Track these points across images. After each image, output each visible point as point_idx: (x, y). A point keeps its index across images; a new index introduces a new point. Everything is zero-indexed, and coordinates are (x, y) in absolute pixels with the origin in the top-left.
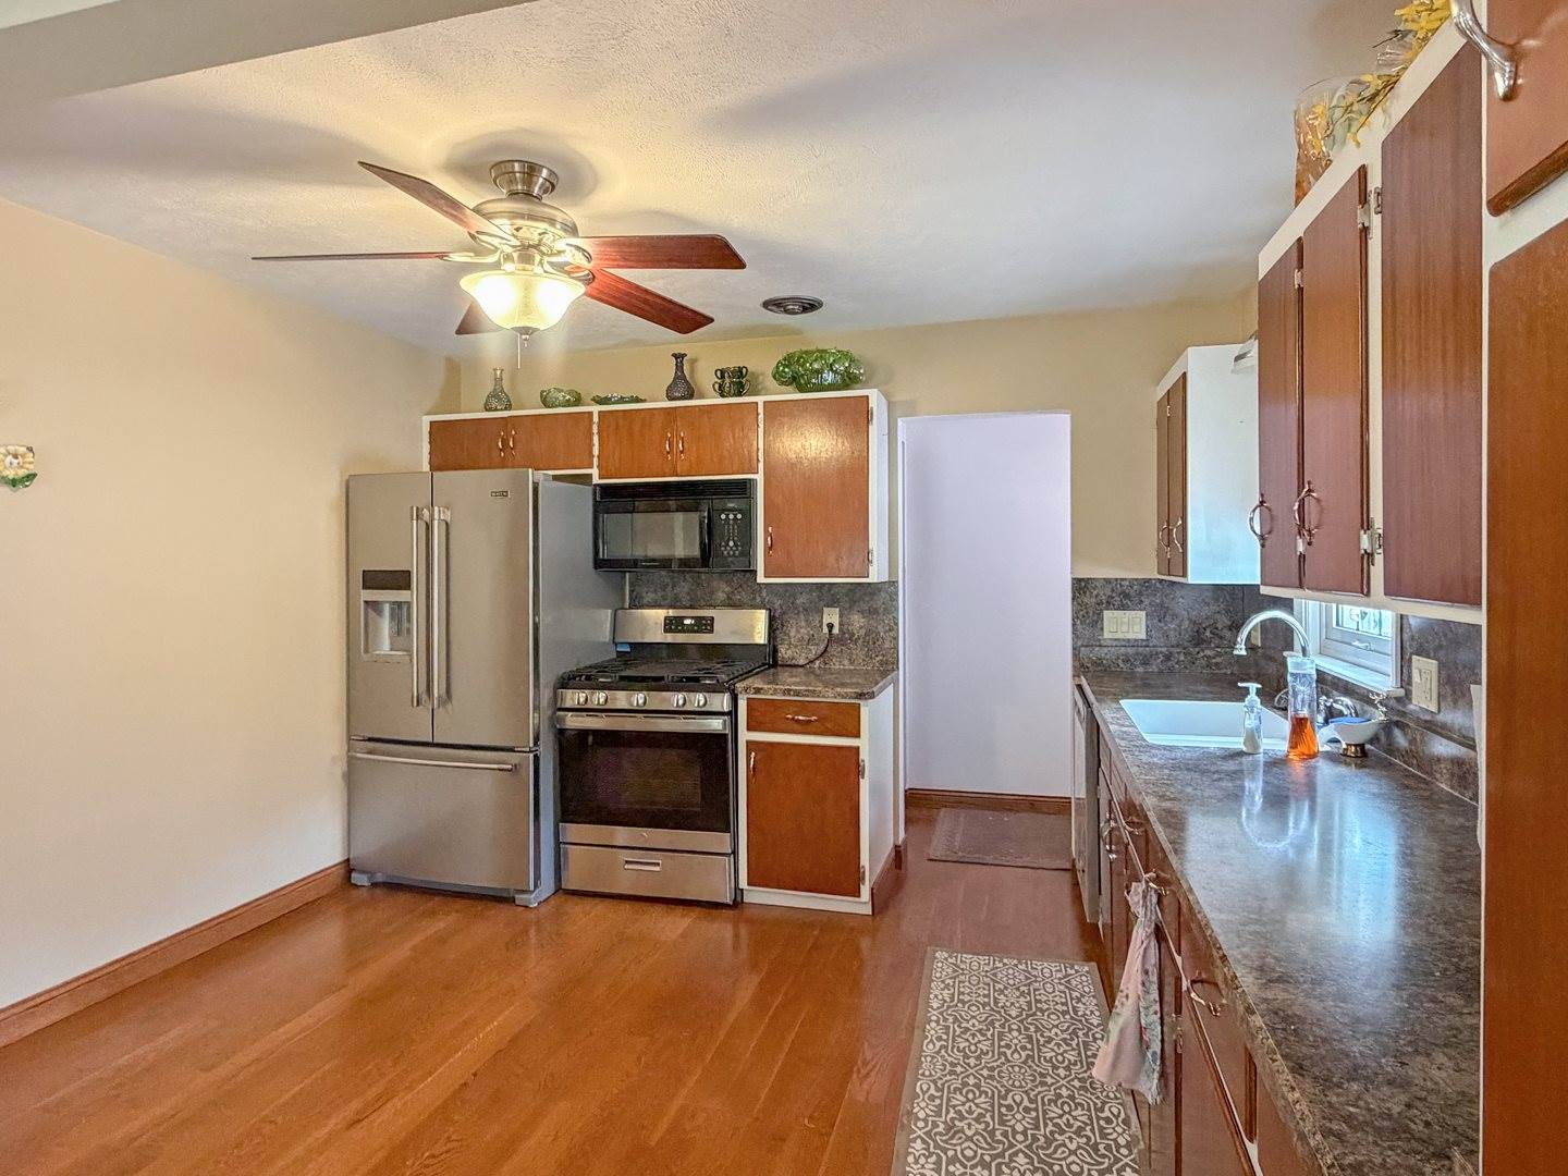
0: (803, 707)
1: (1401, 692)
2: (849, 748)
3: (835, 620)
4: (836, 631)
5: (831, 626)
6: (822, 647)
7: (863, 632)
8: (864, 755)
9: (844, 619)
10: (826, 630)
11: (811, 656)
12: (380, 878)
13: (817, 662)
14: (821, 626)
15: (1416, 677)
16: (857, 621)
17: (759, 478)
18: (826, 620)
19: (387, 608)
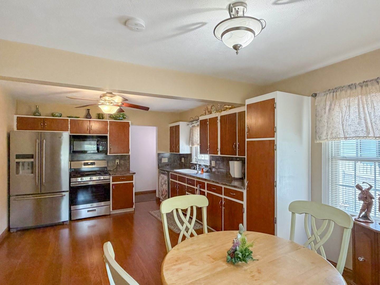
0: (124, 177)
1: (210, 165)
2: (132, 183)
3: (118, 162)
4: (118, 164)
5: (117, 163)
6: (116, 167)
7: (123, 164)
8: (134, 184)
9: (120, 161)
10: (116, 163)
11: (114, 169)
12: (19, 229)
13: (115, 170)
14: (115, 163)
15: (212, 163)
16: (122, 162)
17: (108, 135)
18: (116, 162)
19: (21, 164)
